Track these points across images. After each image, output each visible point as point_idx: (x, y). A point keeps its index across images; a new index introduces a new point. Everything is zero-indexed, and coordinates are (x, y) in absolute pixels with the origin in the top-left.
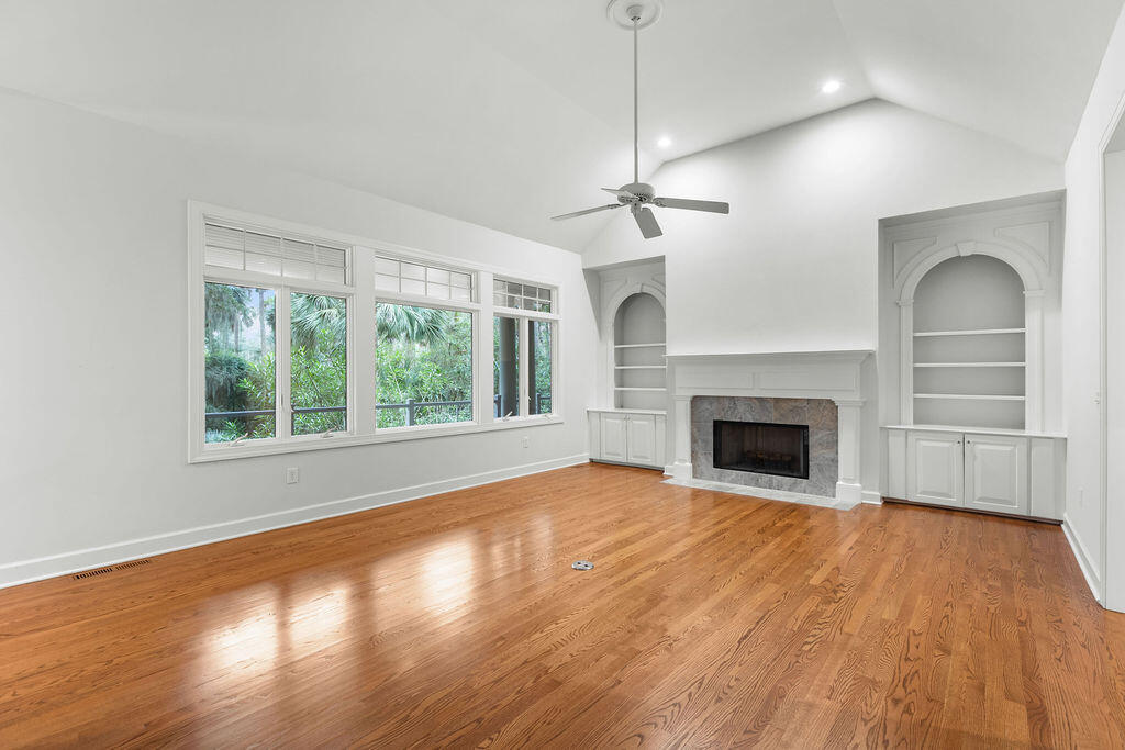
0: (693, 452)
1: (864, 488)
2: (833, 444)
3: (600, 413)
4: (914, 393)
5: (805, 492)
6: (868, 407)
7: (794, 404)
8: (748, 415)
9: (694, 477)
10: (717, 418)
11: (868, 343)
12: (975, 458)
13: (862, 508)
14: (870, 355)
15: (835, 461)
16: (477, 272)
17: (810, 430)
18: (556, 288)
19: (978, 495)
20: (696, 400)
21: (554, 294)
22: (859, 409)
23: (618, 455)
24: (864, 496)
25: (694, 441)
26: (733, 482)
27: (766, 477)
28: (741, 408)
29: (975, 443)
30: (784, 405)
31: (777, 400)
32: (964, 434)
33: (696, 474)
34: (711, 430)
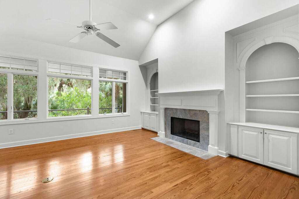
0: (165, 128)
1: (219, 149)
2: (208, 129)
3: (144, 113)
4: (246, 108)
5: (198, 148)
6: (220, 114)
7: (195, 112)
8: (181, 116)
9: (166, 137)
10: (172, 116)
11: (220, 86)
12: (269, 141)
13: (218, 158)
14: (222, 92)
15: (208, 136)
16: (92, 67)
17: (200, 123)
18: (127, 72)
19: (270, 160)
20: (166, 109)
21: (127, 74)
22: (217, 115)
23: (148, 127)
24: (220, 153)
25: (165, 124)
26: (176, 140)
27: (186, 140)
28: (179, 113)
29: (269, 134)
30: (192, 112)
31: (190, 110)
32: (264, 129)
33: (166, 136)
34: (170, 120)
